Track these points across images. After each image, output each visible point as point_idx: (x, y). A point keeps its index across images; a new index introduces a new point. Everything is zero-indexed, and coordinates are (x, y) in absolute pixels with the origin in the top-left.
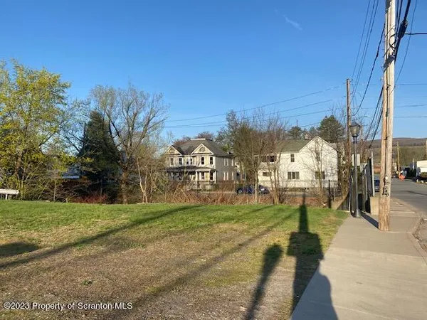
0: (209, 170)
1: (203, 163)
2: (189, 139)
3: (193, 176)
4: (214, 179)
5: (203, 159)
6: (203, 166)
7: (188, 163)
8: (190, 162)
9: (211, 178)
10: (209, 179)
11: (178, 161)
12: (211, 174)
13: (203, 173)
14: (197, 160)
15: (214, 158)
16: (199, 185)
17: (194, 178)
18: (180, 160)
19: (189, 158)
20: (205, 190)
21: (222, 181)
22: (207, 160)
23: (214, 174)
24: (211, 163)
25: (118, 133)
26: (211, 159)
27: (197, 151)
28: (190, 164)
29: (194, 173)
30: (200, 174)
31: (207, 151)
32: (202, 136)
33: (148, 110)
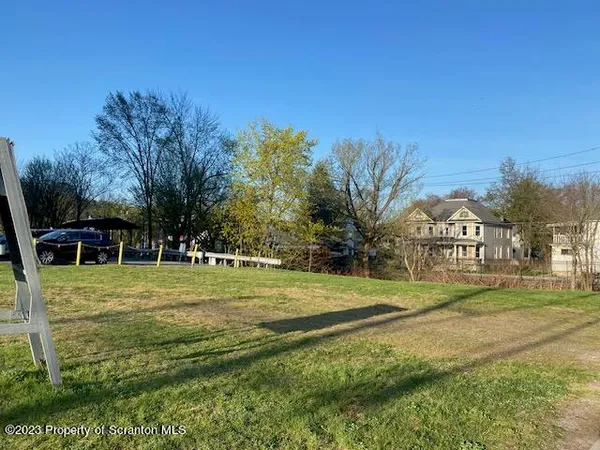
0: (475, 244)
1: (465, 234)
3: (450, 251)
4: (482, 256)
5: (465, 228)
6: (465, 237)
7: (441, 233)
8: (444, 232)
9: (478, 255)
10: (473, 256)
11: (427, 231)
12: (478, 250)
13: (464, 247)
14: (455, 231)
15: (482, 227)
16: (458, 264)
17: (451, 254)
18: (430, 228)
19: (444, 226)
20: (469, 271)
21: (492, 260)
22: (471, 231)
23: (482, 250)
24: (477, 233)
25: (360, 194)
26: (478, 228)
27: (456, 216)
28: (444, 234)
29: (452, 247)
30: (461, 248)
31: (472, 216)
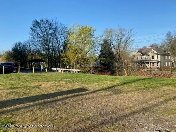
0: (157, 61)
1: (153, 58)
2: (146, 48)
3: (148, 64)
4: (159, 66)
5: (153, 56)
6: (153, 59)
7: (145, 58)
8: (146, 58)
9: (158, 65)
10: (156, 66)
11: (140, 58)
12: (158, 63)
13: (153, 63)
14: (150, 58)
15: (159, 56)
16: (151, 69)
17: (149, 65)
18: (142, 57)
19: (146, 56)
20: (154, 71)
21: (164, 67)
22: (155, 57)
23: (159, 64)
24: (158, 58)
25: (114, 47)
26: (158, 56)
27: (150, 53)
28: (146, 59)
29: (148, 63)
30: (152, 63)
31: (155, 52)
32: (152, 46)
33: (127, 36)
